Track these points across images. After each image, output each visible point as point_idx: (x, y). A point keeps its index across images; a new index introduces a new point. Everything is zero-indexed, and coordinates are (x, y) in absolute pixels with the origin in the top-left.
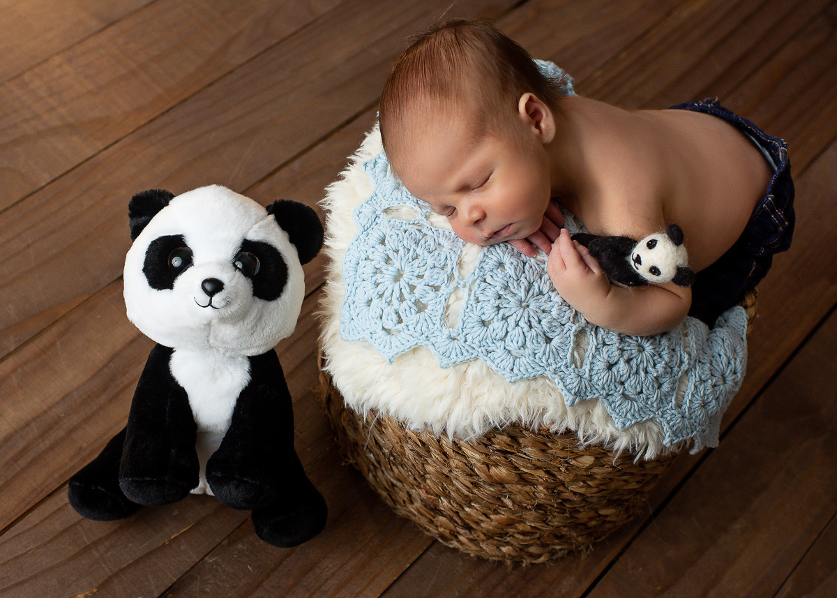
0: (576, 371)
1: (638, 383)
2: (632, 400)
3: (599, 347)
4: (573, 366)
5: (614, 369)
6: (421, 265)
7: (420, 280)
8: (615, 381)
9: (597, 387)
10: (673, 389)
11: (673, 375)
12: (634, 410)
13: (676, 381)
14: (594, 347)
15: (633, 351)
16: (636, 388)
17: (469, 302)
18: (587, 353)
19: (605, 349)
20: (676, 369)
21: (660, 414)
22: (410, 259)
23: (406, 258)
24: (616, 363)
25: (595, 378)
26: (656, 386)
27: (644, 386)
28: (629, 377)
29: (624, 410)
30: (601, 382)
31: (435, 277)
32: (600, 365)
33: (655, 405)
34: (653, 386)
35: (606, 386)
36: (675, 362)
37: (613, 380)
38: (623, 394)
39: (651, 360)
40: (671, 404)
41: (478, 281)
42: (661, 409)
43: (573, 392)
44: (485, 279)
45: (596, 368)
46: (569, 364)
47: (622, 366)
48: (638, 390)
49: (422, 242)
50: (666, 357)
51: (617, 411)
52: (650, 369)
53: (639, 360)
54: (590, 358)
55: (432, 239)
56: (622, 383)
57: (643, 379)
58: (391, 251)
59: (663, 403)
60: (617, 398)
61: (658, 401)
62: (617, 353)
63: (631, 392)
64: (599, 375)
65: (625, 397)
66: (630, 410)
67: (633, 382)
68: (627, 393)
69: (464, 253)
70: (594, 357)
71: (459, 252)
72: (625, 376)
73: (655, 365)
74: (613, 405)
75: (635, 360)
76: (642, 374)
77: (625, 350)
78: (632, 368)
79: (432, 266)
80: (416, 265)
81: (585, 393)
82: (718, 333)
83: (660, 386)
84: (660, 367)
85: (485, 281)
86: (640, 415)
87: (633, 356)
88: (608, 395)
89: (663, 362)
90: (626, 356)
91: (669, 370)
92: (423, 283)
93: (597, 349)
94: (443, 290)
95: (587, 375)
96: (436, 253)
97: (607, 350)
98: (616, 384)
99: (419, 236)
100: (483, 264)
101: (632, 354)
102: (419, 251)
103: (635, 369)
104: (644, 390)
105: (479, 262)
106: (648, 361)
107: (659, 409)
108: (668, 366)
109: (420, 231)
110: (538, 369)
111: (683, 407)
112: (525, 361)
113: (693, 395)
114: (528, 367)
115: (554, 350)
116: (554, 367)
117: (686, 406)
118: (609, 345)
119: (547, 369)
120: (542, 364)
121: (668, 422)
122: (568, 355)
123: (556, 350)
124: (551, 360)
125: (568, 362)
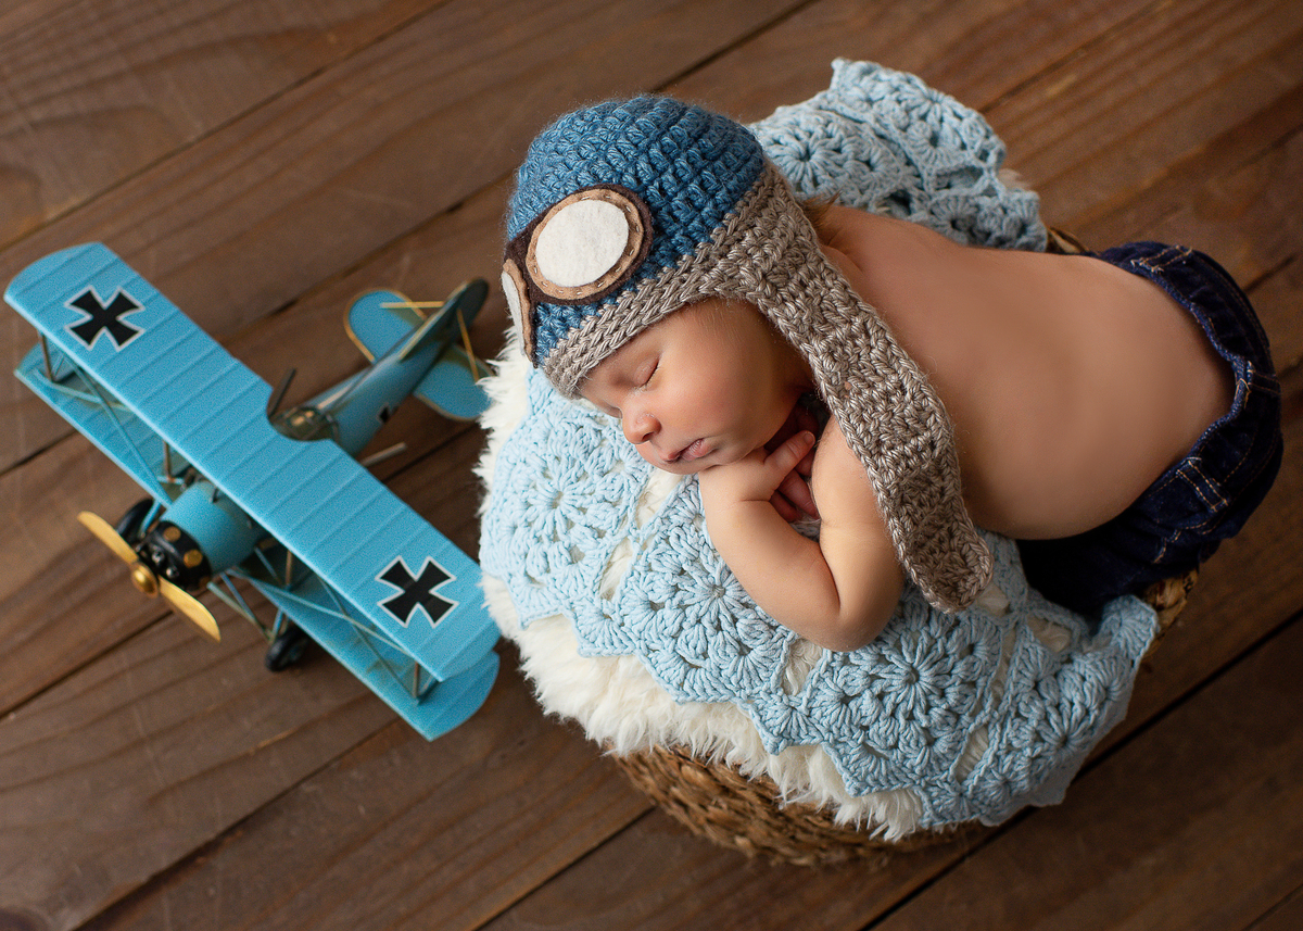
0: (785, 700)
1: (892, 732)
2: (879, 756)
3: (833, 664)
4: (780, 693)
5: (852, 704)
6: (587, 491)
7: (581, 516)
8: (851, 722)
9: (818, 727)
10: (953, 750)
11: (959, 727)
12: (879, 772)
13: (963, 737)
14: (825, 663)
15: (895, 683)
16: (886, 739)
17: (636, 567)
18: (812, 672)
19: (843, 671)
20: (965, 718)
21: (923, 784)
22: (573, 479)
23: (568, 475)
24: (859, 695)
25: (817, 713)
26: (923, 741)
27: (902, 739)
28: (877, 719)
29: (863, 769)
30: (826, 720)
31: (601, 516)
32: (828, 694)
33: (917, 770)
34: (917, 742)
35: (834, 729)
36: (966, 707)
37: (847, 721)
38: (863, 743)
39: (923, 701)
40: (946, 773)
41: (657, 538)
42: (927, 778)
43: (775, 732)
44: (668, 537)
45: (820, 698)
46: (773, 690)
47: (867, 704)
48: (891, 741)
49: (595, 453)
50: (952, 697)
51: (852, 769)
52: (918, 713)
53: (901, 697)
54: (814, 681)
55: (610, 452)
56: (866, 728)
57: (901, 728)
58: (552, 457)
59: (932, 770)
60: (854, 751)
61: (924, 765)
62: (860, 682)
63: (876, 744)
64: (824, 709)
65: (867, 750)
66: (872, 772)
67: (882, 730)
68: (870, 743)
69: (651, 483)
70: (820, 679)
71: (643, 482)
72: (868, 719)
73: (929, 707)
74: (844, 759)
75: (893, 696)
76: (902, 721)
77: (880, 678)
78: (885, 707)
79: (600, 498)
80: (579, 490)
81: (798, 735)
82: (1076, 667)
83: (931, 742)
84: (936, 713)
85: (667, 539)
86: (888, 781)
87: (892, 689)
88: (836, 741)
89: (944, 706)
90: (877, 689)
91: (952, 720)
92: (583, 523)
93: (829, 668)
94: (607, 540)
95: (802, 708)
96: (609, 477)
97: (846, 672)
98: (852, 727)
99: (595, 441)
100: (671, 513)
101: (891, 685)
102: (588, 466)
103: (889, 710)
104: (900, 745)
105: (665, 507)
106: (916, 701)
107: (923, 776)
108: (952, 712)
109: (598, 432)
110: (722, 691)
111: (967, 783)
112: (703, 677)
113: (988, 770)
114: (707, 686)
115: (751, 668)
116: (748, 691)
117: (971, 783)
118: (854, 665)
119: (738, 694)
120: (728, 686)
121: (931, 801)
122: (773, 677)
123: (755, 667)
124: (745, 683)
125: (772, 686)
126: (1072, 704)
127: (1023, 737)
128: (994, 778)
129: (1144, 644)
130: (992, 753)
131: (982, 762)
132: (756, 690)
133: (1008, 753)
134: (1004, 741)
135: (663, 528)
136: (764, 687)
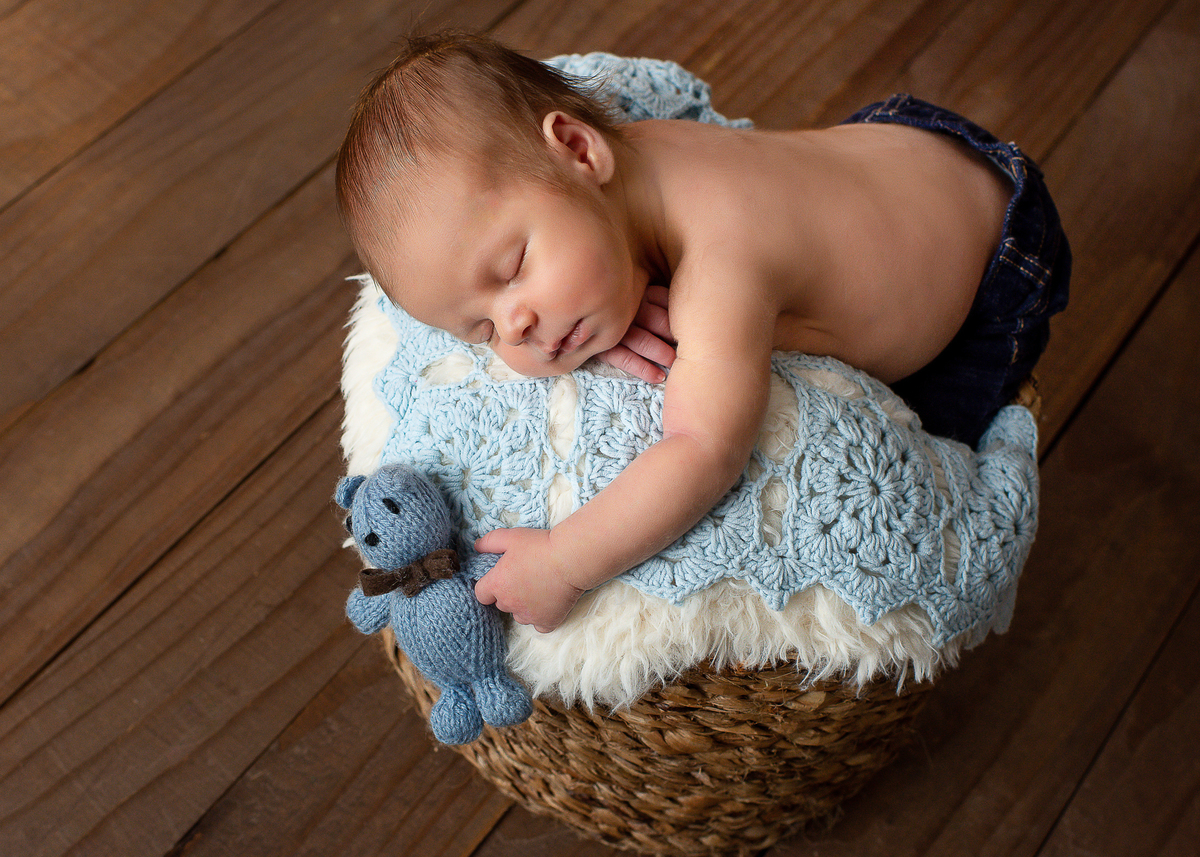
0: (773, 551)
1: (880, 547)
2: (878, 575)
3: (803, 500)
4: (767, 547)
5: (834, 531)
6: (492, 452)
7: (497, 478)
8: (839, 549)
9: (811, 564)
10: (937, 550)
11: (931, 527)
12: (884, 590)
13: (938, 536)
14: (794, 502)
15: (863, 497)
16: (877, 555)
17: (582, 495)
18: (785, 516)
19: (814, 502)
20: (932, 516)
21: (925, 593)
22: (473, 449)
23: (467, 448)
24: (836, 521)
25: (805, 552)
26: (909, 548)
27: (890, 551)
28: (862, 538)
29: (869, 591)
30: (816, 555)
31: (519, 466)
32: (809, 530)
33: (914, 579)
34: (904, 549)
35: (826, 560)
36: (928, 507)
37: (835, 548)
38: (858, 566)
39: (893, 509)
40: (939, 576)
41: (589, 457)
42: (926, 586)
43: (776, 587)
44: (598, 449)
45: (803, 536)
46: (759, 547)
47: (847, 525)
48: (882, 557)
49: (483, 414)
50: (914, 501)
51: (858, 594)
52: (894, 522)
53: (874, 508)
54: (791, 523)
55: (498, 405)
56: (853, 551)
57: (886, 540)
58: (443, 443)
59: (926, 575)
60: (852, 574)
61: (918, 572)
62: (834, 506)
63: (870, 563)
64: (810, 545)
65: (865, 571)
66: (878, 591)
67: (871, 547)
68: (864, 565)
69: (552, 413)
70: (796, 518)
71: (545, 415)
72: (854, 540)
73: (900, 516)
74: (848, 587)
75: (866, 510)
76: (884, 532)
77: (848, 497)
78: (864, 524)
79: (508, 450)
80: (484, 455)
81: (796, 580)
83: (915, 547)
84: (908, 517)
85: (598, 452)
86: (895, 597)
87: (863, 504)
88: (834, 573)
89: (912, 510)
90: (850, 505)
91: (922, 520)
92: (503, 482)
93: (799, 504)
94: (536, 484)
95: (791, 552)
96: (509, 427)
97: (817, 503)
98: (843, 553)
99: (477, 405)
100: (588, 426)
101: (861, 501)
102: (482, 430)
103: (869, 526)
104: (891, 558)
105: (580, 425)
106: (889, 510)
107: (921, 585)
108: (920, 514)
109: (476, 395)
110: (714, 570)
111: (958, 583)
112: (690, 564)
113: (971, 564)
114: (697, 571)
115: (731, 532)
116: (738, 559)
117: (962, 582)
118: (821, 494)
119: (729, 566)
120: (718, 562)
121: (937, 608)
122: (756, 535)
123: (735, 531)
124: (732, 551)
125: (758, 543)
126: (1007, 493)
127: (986, 526)
128: (979, 571)
129: (1032, 435)
130: (968, 546)
131: (963, 559)
132: (745, 554)
133: (980, 545)
134: (972, 533)
135: (590, 443)
136: (751, 548)
